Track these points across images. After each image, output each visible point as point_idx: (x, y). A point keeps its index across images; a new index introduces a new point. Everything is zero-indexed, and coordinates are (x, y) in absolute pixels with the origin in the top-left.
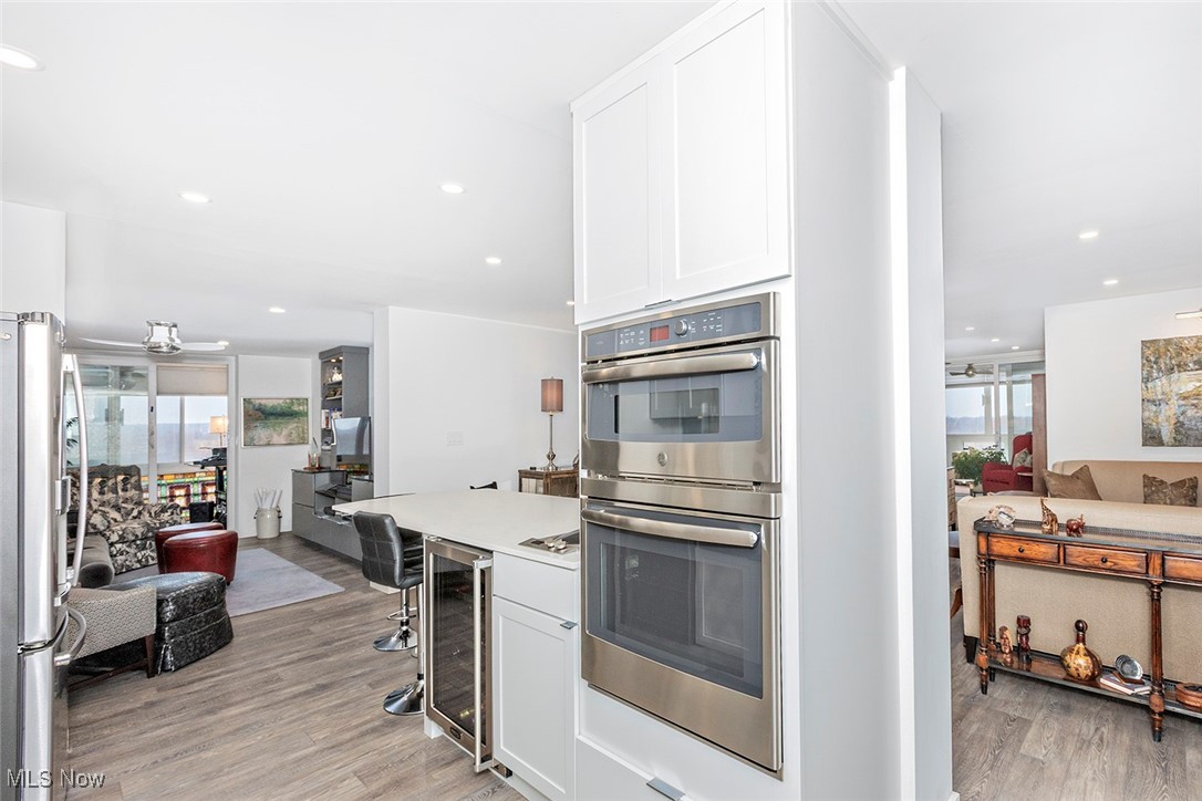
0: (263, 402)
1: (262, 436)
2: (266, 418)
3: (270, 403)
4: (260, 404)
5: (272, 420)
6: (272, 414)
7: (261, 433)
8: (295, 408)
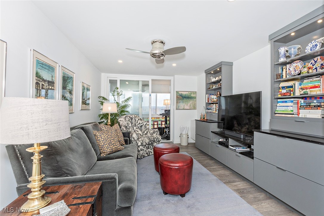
0: (182, 93)
1: (182, 106)
2: (183, 99)
3: (184, 93)
4: (181, 94)
5: (185, 100)
6: (185, 97)
7: (182, 105)
8: (192, 95)
